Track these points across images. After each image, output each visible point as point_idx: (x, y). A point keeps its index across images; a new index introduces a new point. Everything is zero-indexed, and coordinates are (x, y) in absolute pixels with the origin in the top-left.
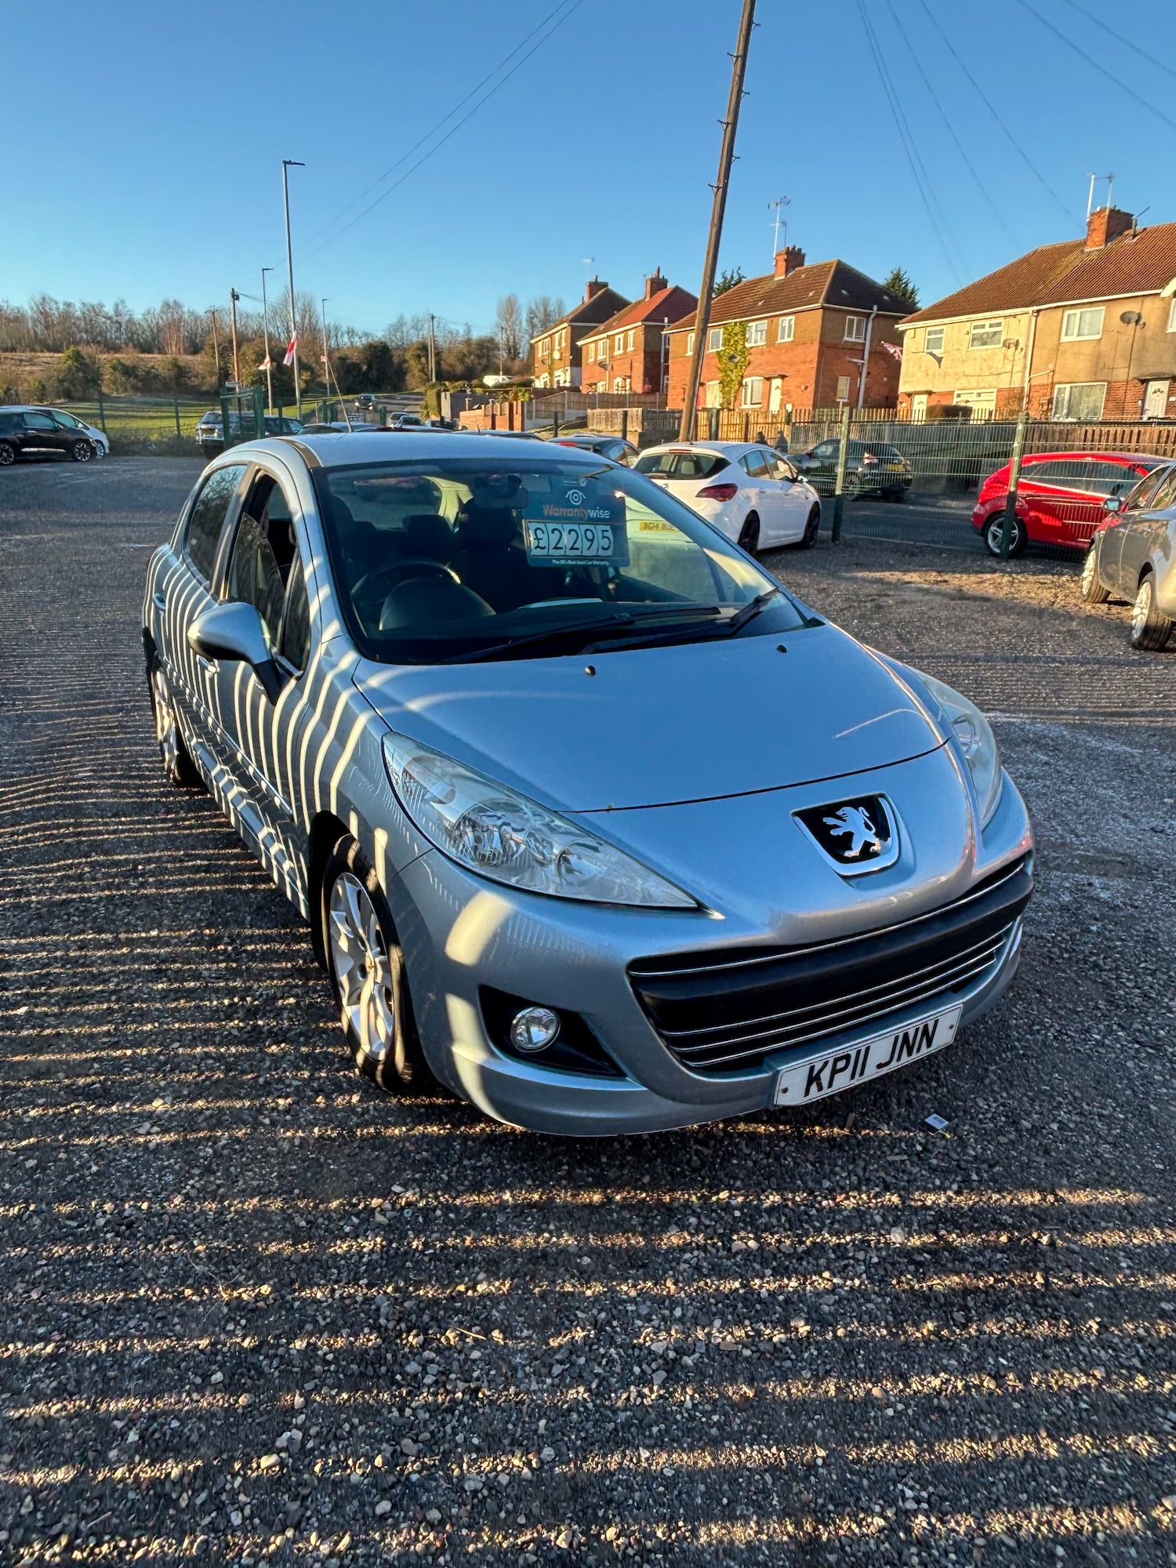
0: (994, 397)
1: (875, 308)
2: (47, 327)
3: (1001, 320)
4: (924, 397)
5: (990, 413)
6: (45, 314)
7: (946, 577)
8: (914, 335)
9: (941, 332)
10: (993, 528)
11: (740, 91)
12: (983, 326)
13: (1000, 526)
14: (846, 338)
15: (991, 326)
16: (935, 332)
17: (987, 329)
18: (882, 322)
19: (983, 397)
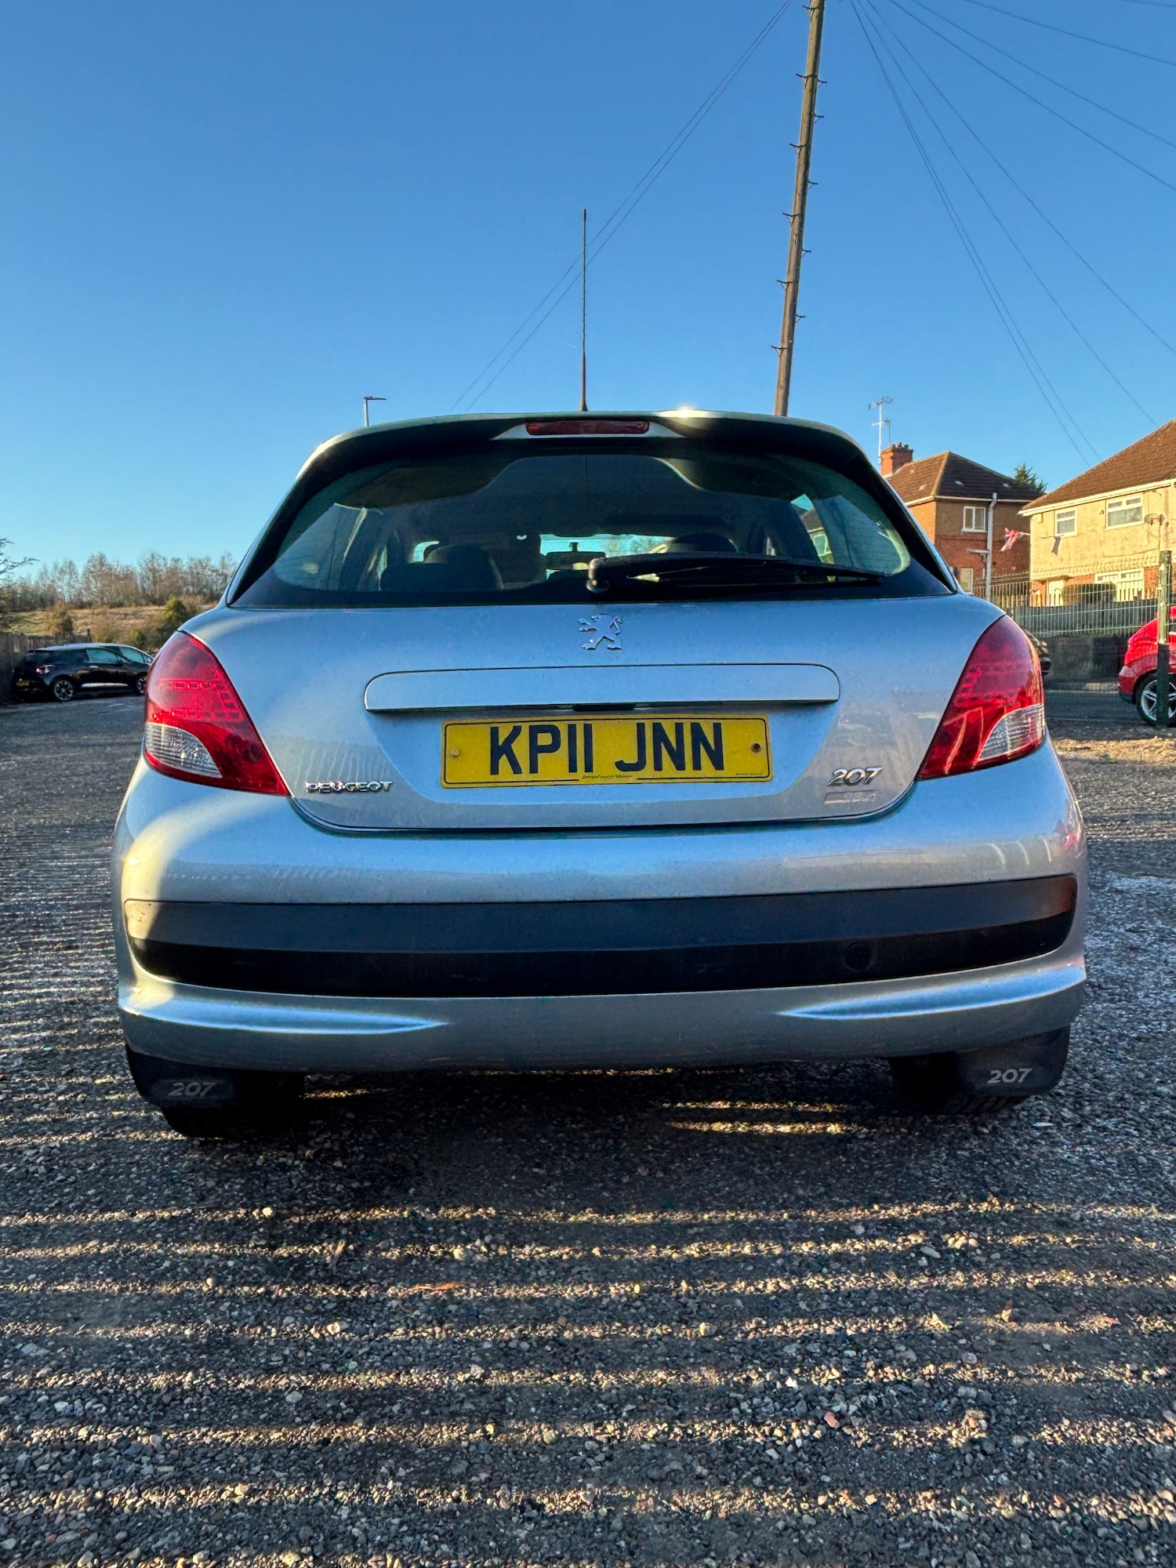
0: (1141, 576)
1: (995, 495)
2: (155, 583)
3: (1140, 496)
4: (1061, 584)
5: (1139, 593)
6: (153, 570)
7: (1088, 745)
8: (1041, 521)
9: (1072, 513)
10: (1146, 692)
11: (799, 249)
12: (1119, 504)
13: (1154, 689)
14: (965, 529)
15: (1128, 502)
16: (1067, 514)
17: (1124, 507)
18: (1003, 509)
19: (1128, 578)
